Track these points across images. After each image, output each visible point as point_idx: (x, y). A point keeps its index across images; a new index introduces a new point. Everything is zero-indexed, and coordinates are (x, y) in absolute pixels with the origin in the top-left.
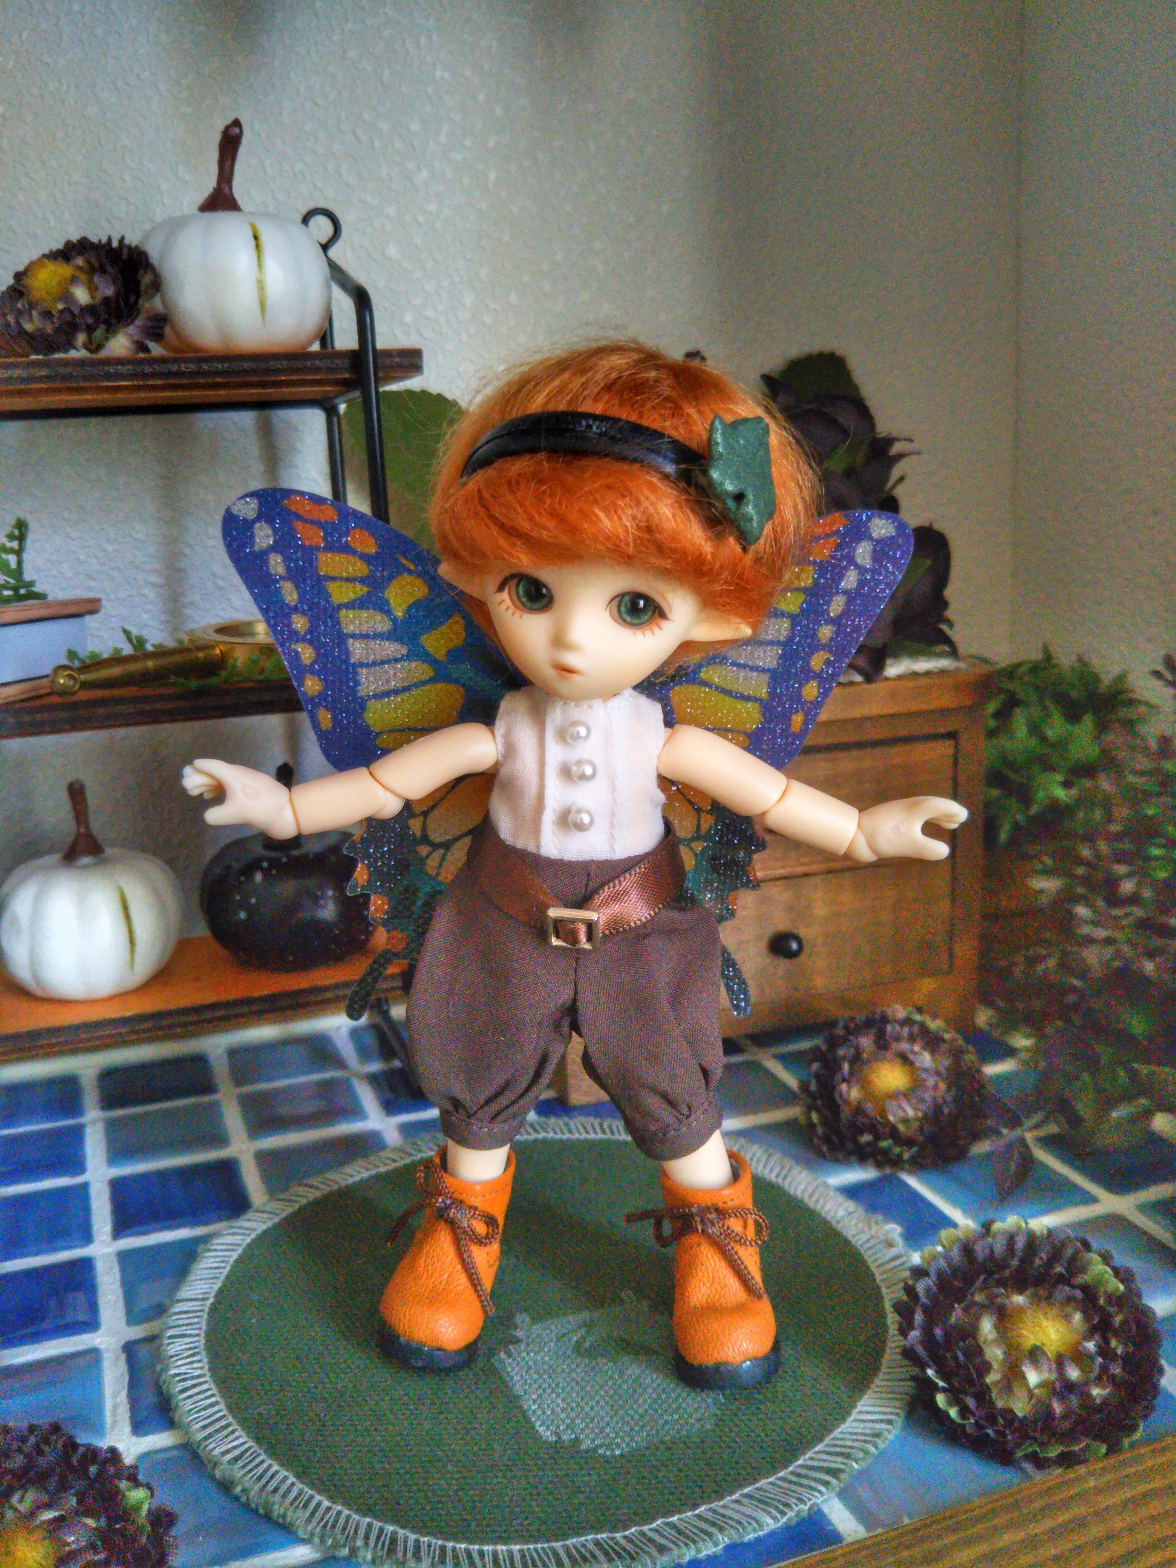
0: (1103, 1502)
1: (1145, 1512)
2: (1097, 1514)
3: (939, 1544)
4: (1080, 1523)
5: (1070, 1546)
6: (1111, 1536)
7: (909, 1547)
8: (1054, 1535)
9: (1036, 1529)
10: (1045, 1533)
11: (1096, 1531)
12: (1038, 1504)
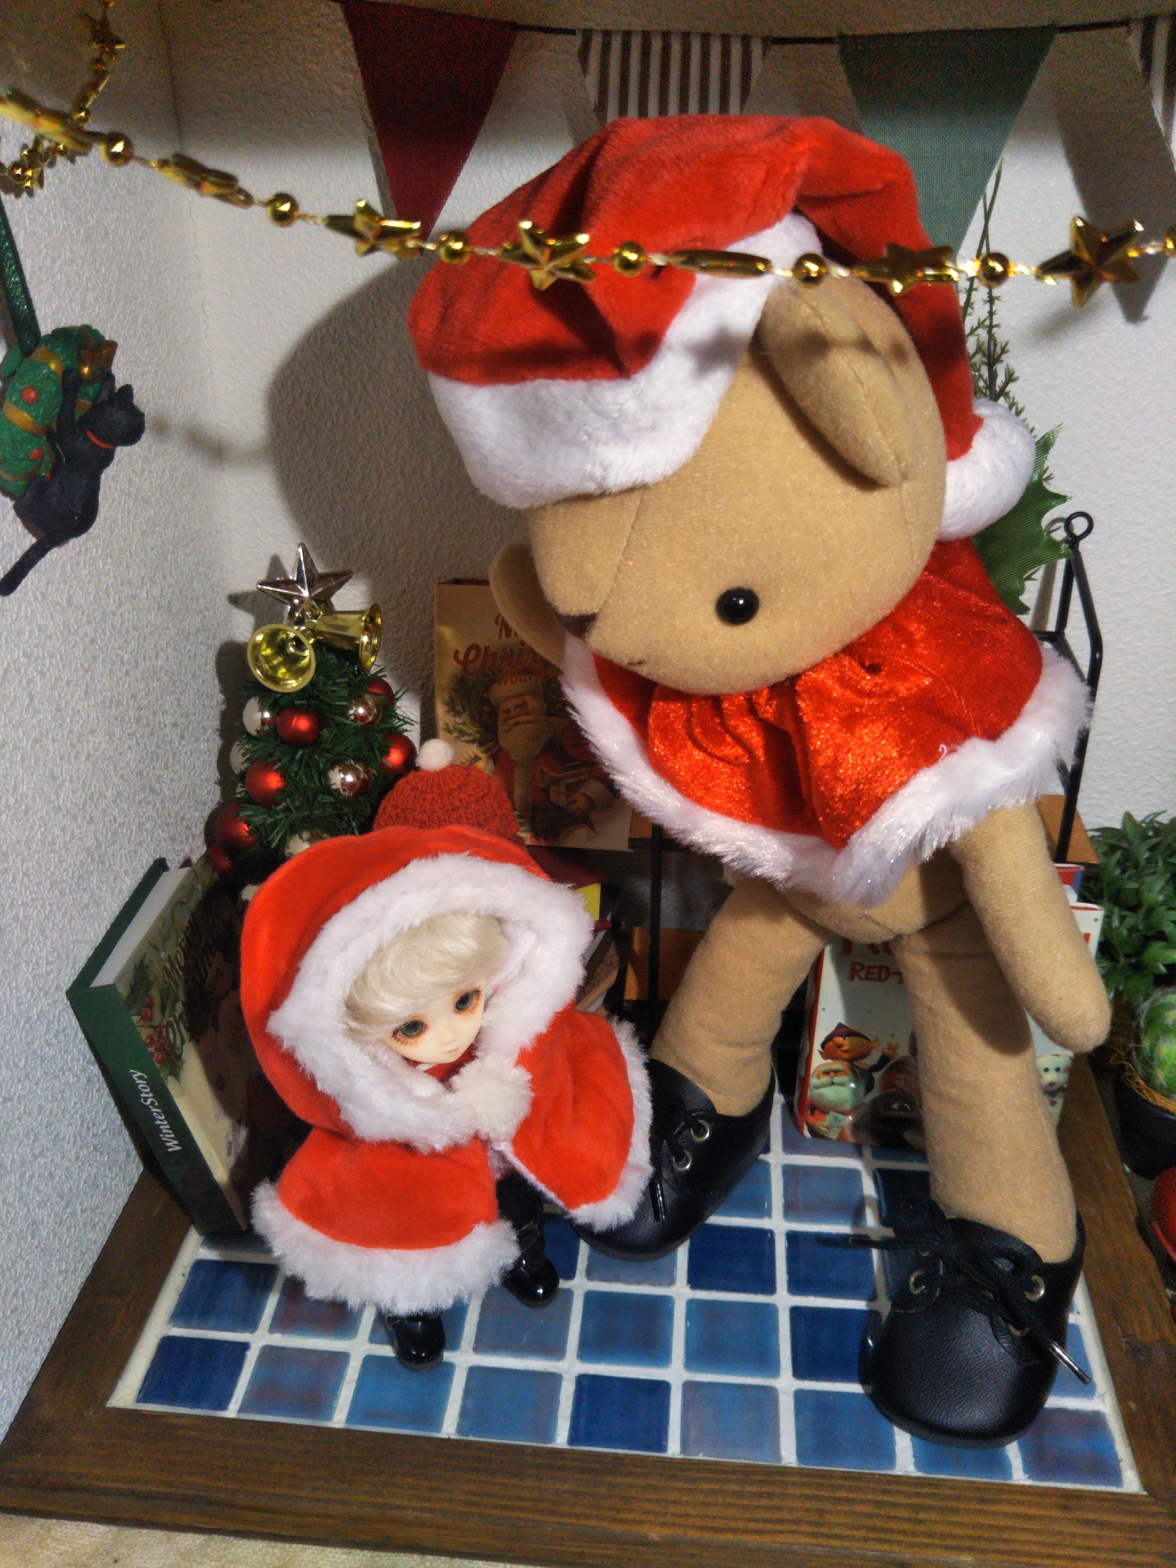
0: (791, 1490)
1: (808, 1505)
2: (783, 1494)
3: (698, 1475)
4: (770, 1496)
5: (755, 1503)
6: (779, 1509)
7: (682, 1470)
8: (753, 1495)
9: (748, 1489)
10: (750, 1493)
11: (775, 1502)
12: (759, 1478)
